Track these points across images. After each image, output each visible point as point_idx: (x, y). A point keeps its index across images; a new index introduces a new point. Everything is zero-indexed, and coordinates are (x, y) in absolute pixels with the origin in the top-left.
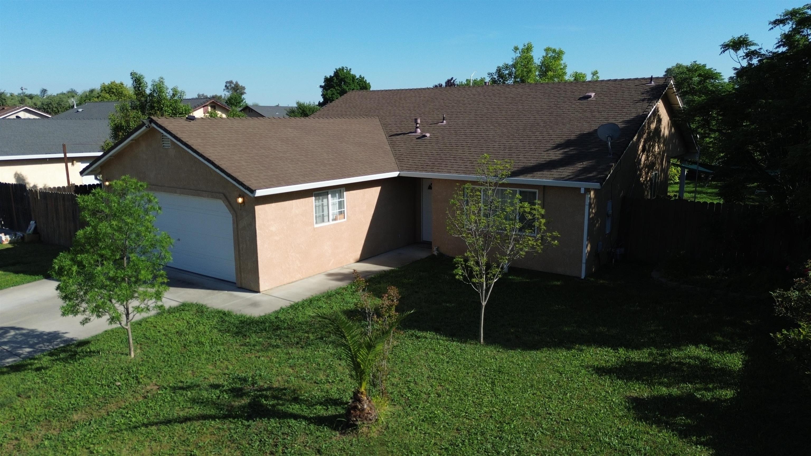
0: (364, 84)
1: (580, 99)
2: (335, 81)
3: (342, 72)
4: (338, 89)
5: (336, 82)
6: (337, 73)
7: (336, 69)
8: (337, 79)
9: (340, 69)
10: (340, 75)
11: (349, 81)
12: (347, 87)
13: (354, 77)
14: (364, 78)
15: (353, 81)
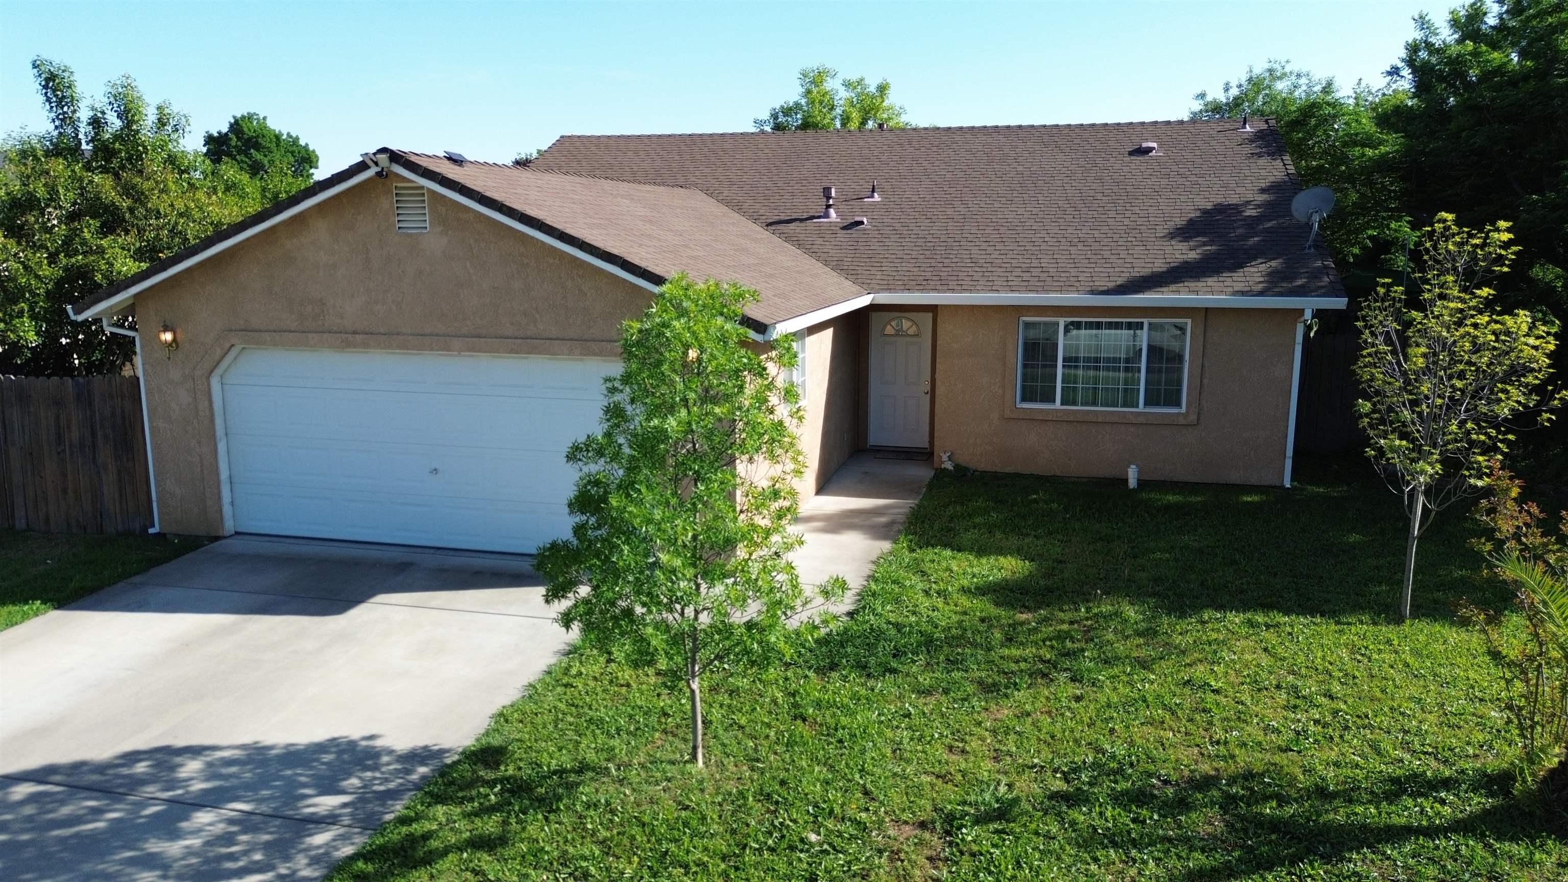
0: (303, 152)
1: (1131, 153)
2: (233, 143)
3: (249, 124)
4: (242, 161)
5: (236, 147)
6: (236, 126)
7: (234, 117)
8: (239, 139)
9: (243, 117)
10: (245, 129)
11: (268, 145)
12: (265, 156)
13: (278, 137)
14: (297, 138)
15: (278, 146)
